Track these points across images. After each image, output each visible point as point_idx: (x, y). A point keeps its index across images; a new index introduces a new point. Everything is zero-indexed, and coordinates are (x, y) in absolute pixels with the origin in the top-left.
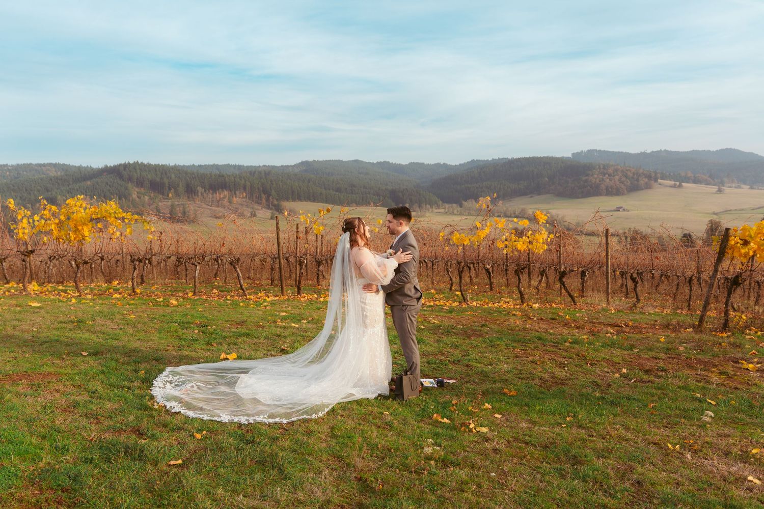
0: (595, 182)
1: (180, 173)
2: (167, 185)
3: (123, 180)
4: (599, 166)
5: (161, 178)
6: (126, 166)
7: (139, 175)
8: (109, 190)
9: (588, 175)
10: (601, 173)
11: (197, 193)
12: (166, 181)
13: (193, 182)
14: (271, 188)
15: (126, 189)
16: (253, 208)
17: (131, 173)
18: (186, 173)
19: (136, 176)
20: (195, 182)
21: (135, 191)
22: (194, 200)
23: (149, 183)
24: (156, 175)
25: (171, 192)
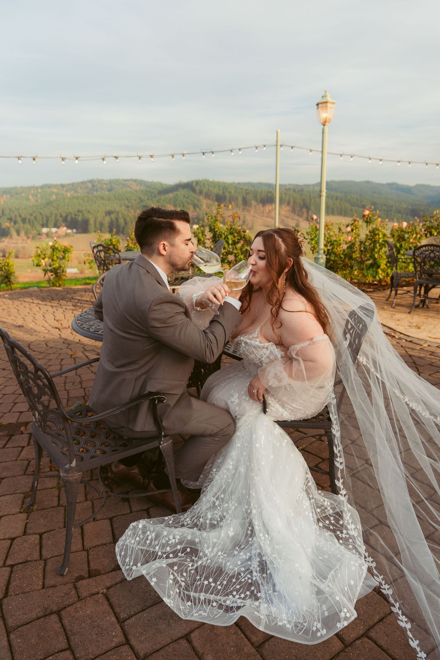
1: (237, 189)
2: (228, 198)
3: (195, 194)
5: (223, 193)
6: (197, 183)
7: (207, 190)
8: (186, 201)
11: (251, 205)
12: (227, 195)
13: (248, 196)
14: (310, 203)
15: (198, 200)
16: (296, 220)
17: (202, 187)
18: (241, 189)
19: (205, 190)
20: (250, 197)
21: (204, 202)
22: (249, 211)
23: (214, 196)
24: (219, 189)
25: (231, 204)
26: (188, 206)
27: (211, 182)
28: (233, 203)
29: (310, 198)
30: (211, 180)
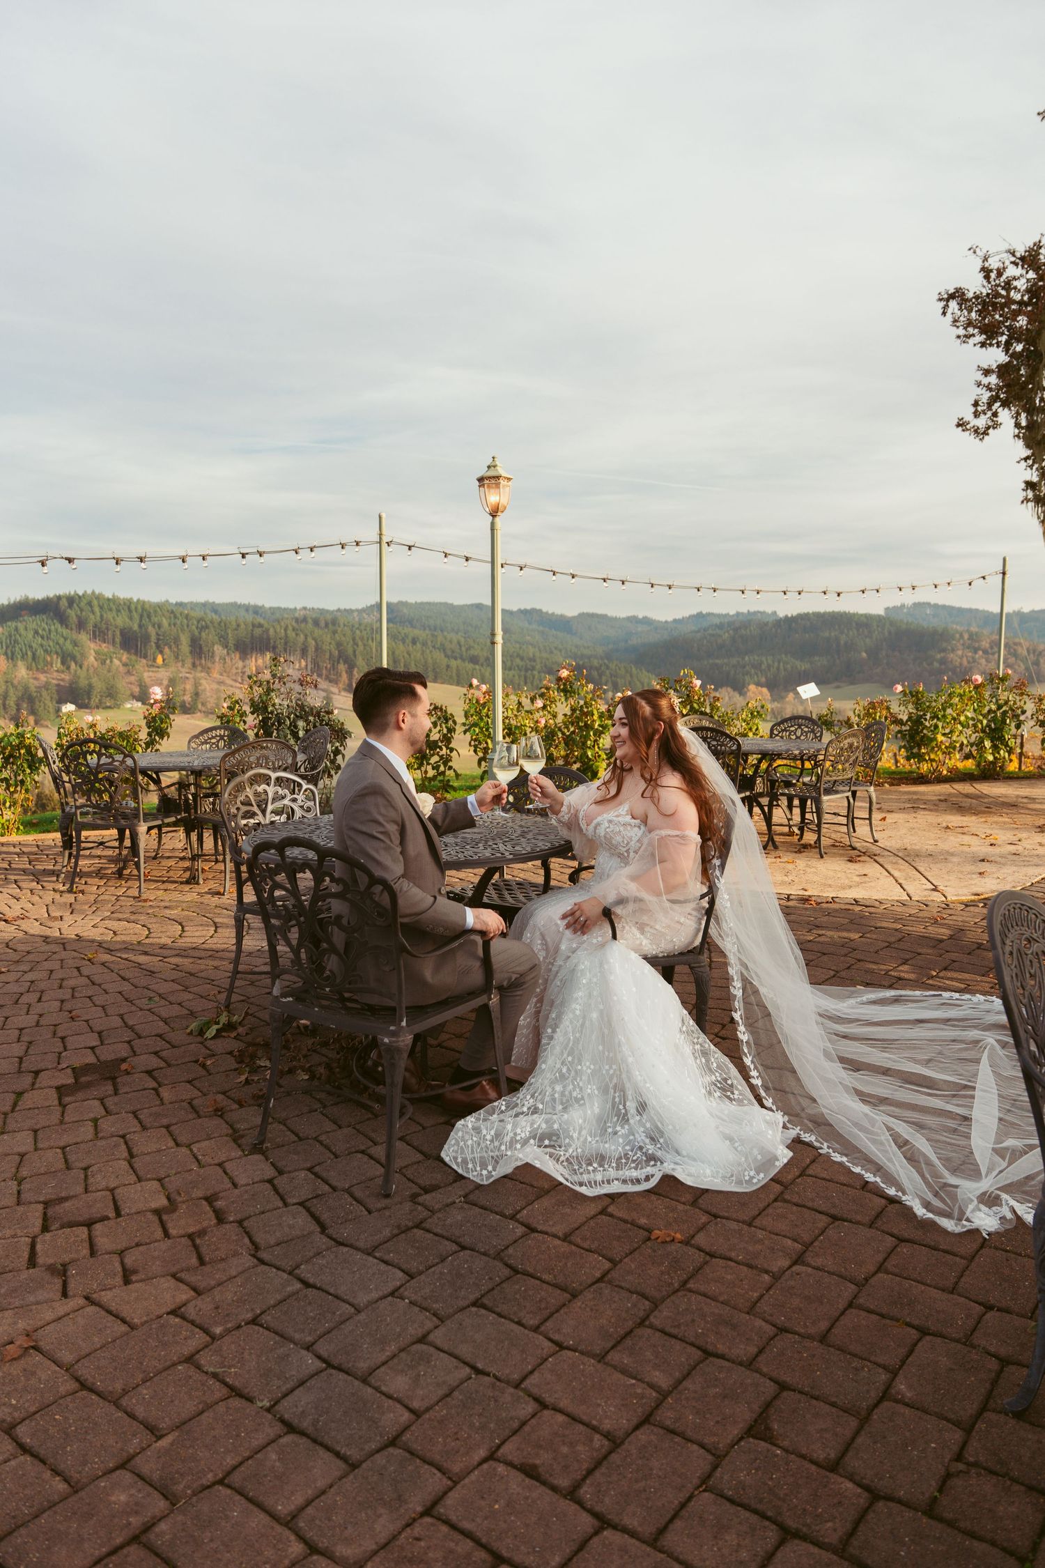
0: (961, 664)
1: (175, 617)
2: (153, 638)
3: (67, 627)
4: (961, 636)
5: (140, 626)
6: (72, 600)
7: (98, 618)
9: (944, 650)
10: (968, 648)
11: (212, 657)
12: (152, 631)
13: (204, 635)
14: (354, 652)
15: (75, 644)
16: (323, 690)
17: (84, 613)
18: (187, 617)
19: (92, 619)
20: (209, 636)
21: (91, 649)
22: (208, 670)
23: (118, 633)
24: (131, 618)
25: (161, 652)
26: (49, 659)
27: (109, 600)
28: (167, 650)
29: (354, 639)
30: (108, 594)
